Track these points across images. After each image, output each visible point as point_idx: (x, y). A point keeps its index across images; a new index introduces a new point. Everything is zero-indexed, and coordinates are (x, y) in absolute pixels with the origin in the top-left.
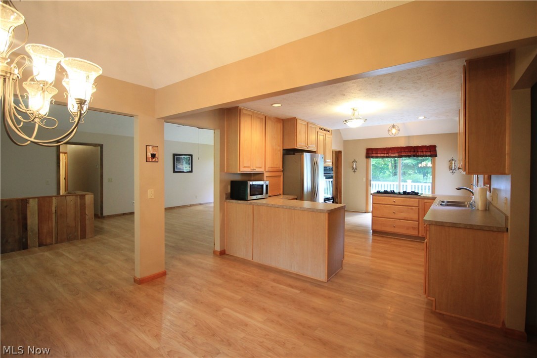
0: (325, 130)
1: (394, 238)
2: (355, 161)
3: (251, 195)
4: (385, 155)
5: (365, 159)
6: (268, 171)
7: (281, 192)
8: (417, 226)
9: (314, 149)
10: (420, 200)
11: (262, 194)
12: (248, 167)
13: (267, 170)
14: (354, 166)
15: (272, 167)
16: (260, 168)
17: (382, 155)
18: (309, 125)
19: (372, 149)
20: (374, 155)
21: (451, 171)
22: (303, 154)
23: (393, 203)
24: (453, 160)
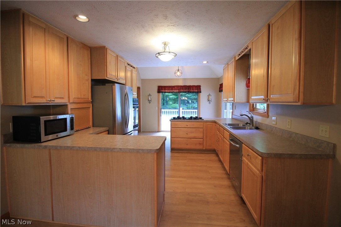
0: (132, 66)
1: (187, 153)
2: (150, 95)
3: (46, 134)
4: (170, 91)
5: (157, 94)
6: (73, 103)
7: (91, 124)
8: (202, 142)
9: (123, 82)
10: (204, 123)
11: (66, 130)
12: (42, 97)
13: (71, 101)
14: (150, 99)
15: (78, 98)
16: (63, 98)
17: (168, 91)
18: (119, 59)
19: (162, 86)
20: (163, 91)
21: (209, 102)
22: (114, 85)
23: (186, 127)
24: (209, 95)
